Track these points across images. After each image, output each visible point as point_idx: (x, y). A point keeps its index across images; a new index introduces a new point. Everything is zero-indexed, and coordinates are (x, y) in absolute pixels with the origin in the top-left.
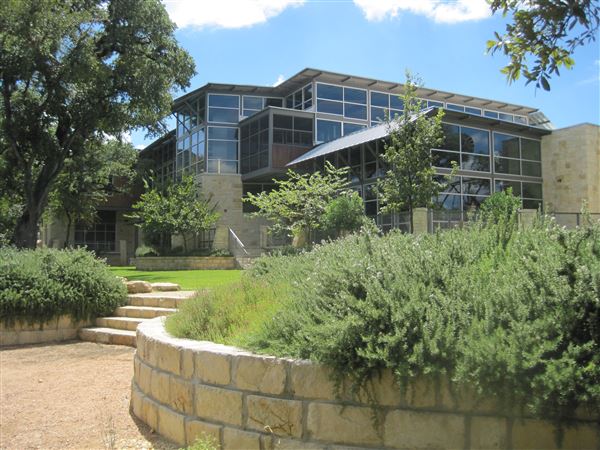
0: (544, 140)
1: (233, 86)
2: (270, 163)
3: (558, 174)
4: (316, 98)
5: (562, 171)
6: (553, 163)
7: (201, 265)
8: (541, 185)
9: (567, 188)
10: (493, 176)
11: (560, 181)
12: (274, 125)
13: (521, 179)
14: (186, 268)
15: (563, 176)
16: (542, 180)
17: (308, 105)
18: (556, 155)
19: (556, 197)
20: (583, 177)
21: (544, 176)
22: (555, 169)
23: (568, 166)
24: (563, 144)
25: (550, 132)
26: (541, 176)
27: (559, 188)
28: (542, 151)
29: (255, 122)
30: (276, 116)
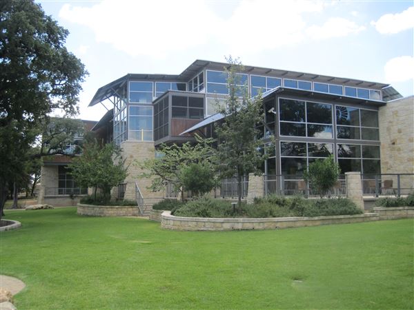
0: (381, 110)
1: (147, 76)
2: (170, 134)
3: (392, 138)
4: (206, 82)
5: (395, 135)
6: (388, 129)
8: (379, 147)
9: (399, 150)
11: (394, 143)
12: (173, 104)
13: (361, 142)
15: (396, 140)
16: (380, 143)
17: (201, 88)
18: (390, 122)
19: (390, 158)
20: (411, 140)
21: (381, 140)
22: (389, 134)
23: (400, 131)
24: (396, 113)
25: (384, 104)
26: (379, 140)
27: (393, 149)
28: (380, 119)
29: (161, 102)
30: (173, 97)
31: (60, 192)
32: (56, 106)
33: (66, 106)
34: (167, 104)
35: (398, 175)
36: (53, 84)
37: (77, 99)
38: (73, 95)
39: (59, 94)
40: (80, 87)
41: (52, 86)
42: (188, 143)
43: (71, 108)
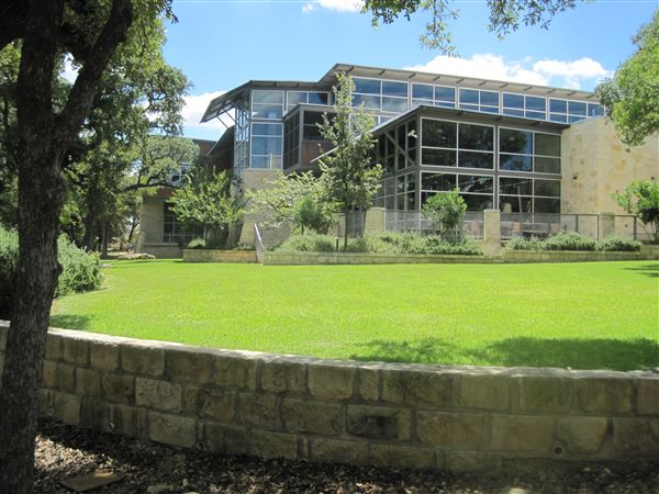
0: (564, 134)
1: (276, 83)
2: (300, 160)
3: (574, 171)
4: (351, 93)
5: (577, 167)
6: (571, 159)
7: (222, 258)
8: (559, 182)
9: (581, 186)
10: (497, 173)
11: (575, 178)
12: (305, 122)
13: (534, 175)
14: (208, 260)
15: (578, 173)
16: (561, 177)
18: (573, 150)
19: (571, 196)
20: (594, 174)
21: (563, 173)
22: (572, 165)
23: (582, 162)
24: (579, 138)
25: (568, 127)
26: (559, 172)
27: (574, 186)
28: (563, 146)
29: (291, 119)
30: (306, 112)
31: (166, 239)
32: (154, 125)
33: (167, 125)
34: (298, 123)
35: (577, 215)
36: (151, 99)
37: (179, 117)
38: (174, 112)
39: (158, 110)
40: (183, 102)
41: (150, 101)
42: (310, 172)
43: (174, 127)
